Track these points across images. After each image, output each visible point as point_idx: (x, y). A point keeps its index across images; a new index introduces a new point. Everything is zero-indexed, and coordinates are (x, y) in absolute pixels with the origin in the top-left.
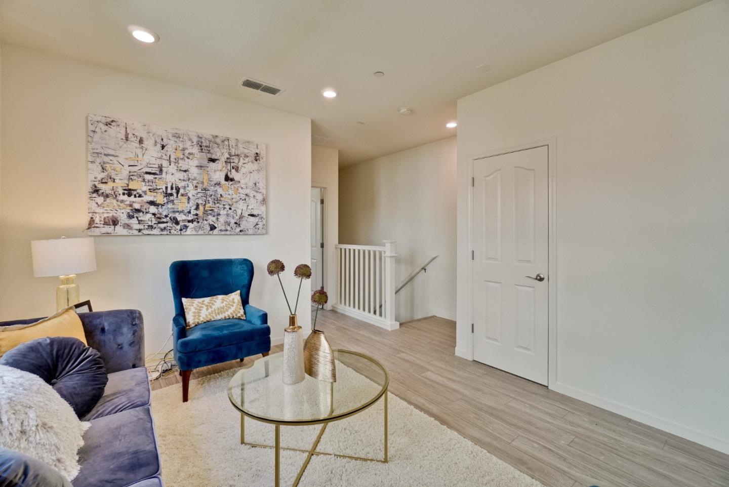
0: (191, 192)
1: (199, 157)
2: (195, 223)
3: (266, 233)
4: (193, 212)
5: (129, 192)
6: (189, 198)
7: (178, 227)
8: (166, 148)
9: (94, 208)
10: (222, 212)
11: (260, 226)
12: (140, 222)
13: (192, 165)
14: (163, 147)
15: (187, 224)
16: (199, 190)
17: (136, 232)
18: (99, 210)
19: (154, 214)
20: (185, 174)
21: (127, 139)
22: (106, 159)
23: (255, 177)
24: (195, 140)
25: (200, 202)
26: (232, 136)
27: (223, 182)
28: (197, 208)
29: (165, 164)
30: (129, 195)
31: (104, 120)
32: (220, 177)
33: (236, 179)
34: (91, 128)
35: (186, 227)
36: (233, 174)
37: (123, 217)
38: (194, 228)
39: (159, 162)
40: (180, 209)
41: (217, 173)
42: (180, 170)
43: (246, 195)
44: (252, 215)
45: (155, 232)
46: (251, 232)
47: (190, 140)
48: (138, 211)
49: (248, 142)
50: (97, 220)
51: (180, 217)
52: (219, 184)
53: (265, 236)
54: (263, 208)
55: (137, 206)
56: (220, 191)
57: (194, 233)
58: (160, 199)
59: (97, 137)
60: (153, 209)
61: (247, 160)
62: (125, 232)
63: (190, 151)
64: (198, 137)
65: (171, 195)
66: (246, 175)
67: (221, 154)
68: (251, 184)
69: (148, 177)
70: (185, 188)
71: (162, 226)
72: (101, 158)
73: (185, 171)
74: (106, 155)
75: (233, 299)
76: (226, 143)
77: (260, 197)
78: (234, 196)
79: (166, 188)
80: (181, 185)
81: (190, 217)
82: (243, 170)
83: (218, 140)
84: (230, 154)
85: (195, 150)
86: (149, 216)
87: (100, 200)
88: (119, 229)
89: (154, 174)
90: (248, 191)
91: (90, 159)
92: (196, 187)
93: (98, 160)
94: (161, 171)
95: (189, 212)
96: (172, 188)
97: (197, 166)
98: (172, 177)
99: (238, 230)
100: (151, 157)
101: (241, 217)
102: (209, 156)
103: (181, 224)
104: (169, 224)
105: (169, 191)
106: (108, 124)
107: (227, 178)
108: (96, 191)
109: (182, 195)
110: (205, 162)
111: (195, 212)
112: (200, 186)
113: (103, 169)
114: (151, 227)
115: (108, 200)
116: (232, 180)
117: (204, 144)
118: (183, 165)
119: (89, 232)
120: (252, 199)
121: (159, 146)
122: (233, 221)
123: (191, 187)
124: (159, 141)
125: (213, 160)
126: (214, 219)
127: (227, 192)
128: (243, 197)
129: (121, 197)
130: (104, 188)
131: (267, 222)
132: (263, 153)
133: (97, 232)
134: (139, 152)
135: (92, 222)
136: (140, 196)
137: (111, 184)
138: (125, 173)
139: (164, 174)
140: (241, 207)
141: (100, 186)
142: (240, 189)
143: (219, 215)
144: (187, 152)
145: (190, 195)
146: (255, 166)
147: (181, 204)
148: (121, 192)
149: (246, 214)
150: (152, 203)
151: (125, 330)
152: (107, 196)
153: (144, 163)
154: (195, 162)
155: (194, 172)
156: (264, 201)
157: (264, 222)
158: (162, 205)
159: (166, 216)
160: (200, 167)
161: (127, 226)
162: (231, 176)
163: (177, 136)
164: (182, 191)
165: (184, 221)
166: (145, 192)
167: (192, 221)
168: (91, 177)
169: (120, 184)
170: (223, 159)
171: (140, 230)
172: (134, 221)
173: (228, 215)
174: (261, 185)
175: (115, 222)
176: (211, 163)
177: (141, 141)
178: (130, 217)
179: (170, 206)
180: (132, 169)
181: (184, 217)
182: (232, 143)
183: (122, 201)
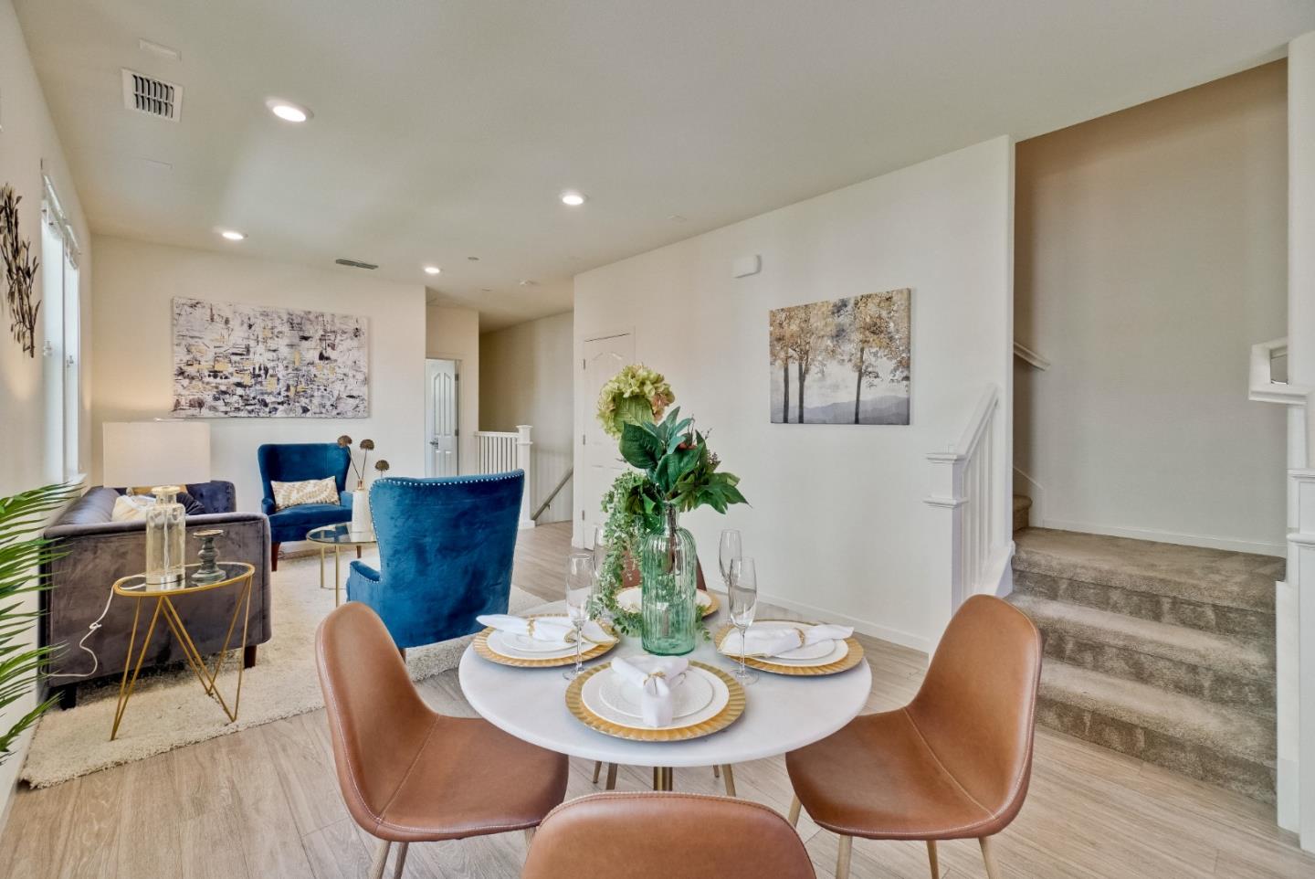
0: (281, 372)
1: (289, 336)
2: (285, 405)
3: (369, 416)
4: (284, 393)
5: (215, 374)
6: (279, 379)
7: (267, 410)
8: (253, 328)
9: (181, 390)
10: (316, 394)
11: (361, 407)
12: (226, 404)
13: (281, 344)
14: (250, 326)
15: (276, 406)
16: (290, 371)
17: (223, 415)
18: (184, 392)
19: (241, 396)
20: (274, 354)
21: (212, 320)
22: (192, 341)
23: (355, 354)
24: (285, 317)
25: (291, 383)
26: (327, 309)
27: (317, 361)
28: (288, 389)
29: (252, 343)
30: (215, 377)
31: (189, 302)
32: (314, 356)
33: (332, 357)
34: (177, 311)
35: (276, 409)
36: (329, 353)
37: (208, 399)
38: (285, 411)
39: (246, 342)
40: (269, 391)
41: (310, 352)
42: (270, 350)
43: (345, 375)
44: (351, 397)
45: (242, 414)
46: (350, 414)
47: (279, 317)
48: (224, 393)
49: (346, 317)
50: (183, 402)
51: (269, 399)
52: (312, 364)
53: (368, 420)
54: (365, 389)
55: (223, 388)
56: (313, 371)
57: (284, 415)
58: (247, 380)
59: (182, 320)
60: (240, 391)
61: (345, 336)
62: (211, 414)
63: (280, 328)
64: (289, 314)
65: (259, 376)
66: (344, 353)
67: (315, 331)
68: (350, 363)
69: (235, 358)
70: (274, 368)
71: (249, 408)
72: (187, 340)
73: (274, 351)
74: (192, 337)
75: (327, 484)
76: (320, 319)
77: (360, 377)
78: (330, 376)
79: (254, 369)
80: (269, 365)
81: (281, 399)
82: (340, 348)
83: (311, 317)
84: (325, 331)
85: (286, 328)
86: (236, 398)
87: (185, 382)
88: (205, 412)
89: (241, 355)
90: (346, 371)
91: (176, 342)
92: (287, 367)
93: (184, 343)
94: (248, 351)
95: (279, 394)
96: (260, 369)
97: (288, 345)
98: (260, 357)
99: (335, 412)
100: (238, 337)
101: (339, 398)
102: (301, 334)
103: (271, 406)
104: (257, 407)
105: (257, 372)
106: (193, 306)
107: (322, 357)
108: (182, 373)
109: (272, 376)
110: (296, 340)
111: (286, 394)
112: (291, 366)
113: (189, 351)
114: (238, 409)
115: (194, 382)
116: (328, 358)
117: (295, 322)
118: (273, 344)
119: (175, 414)
120: (351, 380)
121: (246, 326)
122: (328, 404)
123: (281, 368)
124: (246, 320)
125: (306, 338)
126: (307, 401)
127: (321, 370)
128: (342, 376)
129: (207, 379)
130: (191, 370)
131: (369, 404)
132: (363, 326)
133: (183, 413)
134: (225, 333)
135: (178, 404)
136: (226, 378)
137: (196, 366)
138: (211, 355)
139: (251, 356)
140: (338, 388)
141: (185, 368)
142: (337, 369)
143: (312, 396)
144: (276, 331)
145: (280, 376)
146: (355, 343)
147: (269, 385)
148: (207, 374)
149: (344, 396)
150: (239, 385)
151: (220, 496)
152: (193, 378)
153: (231, 344)
154: (286, 341)
155: (284, 351)
156: (366, 381)
157: (366, 404)
158: (250, 387)
159: (254, 398)
160: (291, 346)
161: (214, 408)
162: (326, 355)
163: (265, 314)
164: (270, 372)
165: (273, 403)
166: (232, 374)
167: (282, 403)
168: (177, 360)
169: (205, 366)
170: (318, 336)
171: (226, 413)
172: (220, 403)
173: (323, 396)
174: (363, 364)
175: (201, 404)
176: (304, 341)
177: (227, 322)
178: (216, 399)
179: (258, 387)
180: (218, 350)
181: (274, 399)
182: (328, 318)
183: (208, 383)
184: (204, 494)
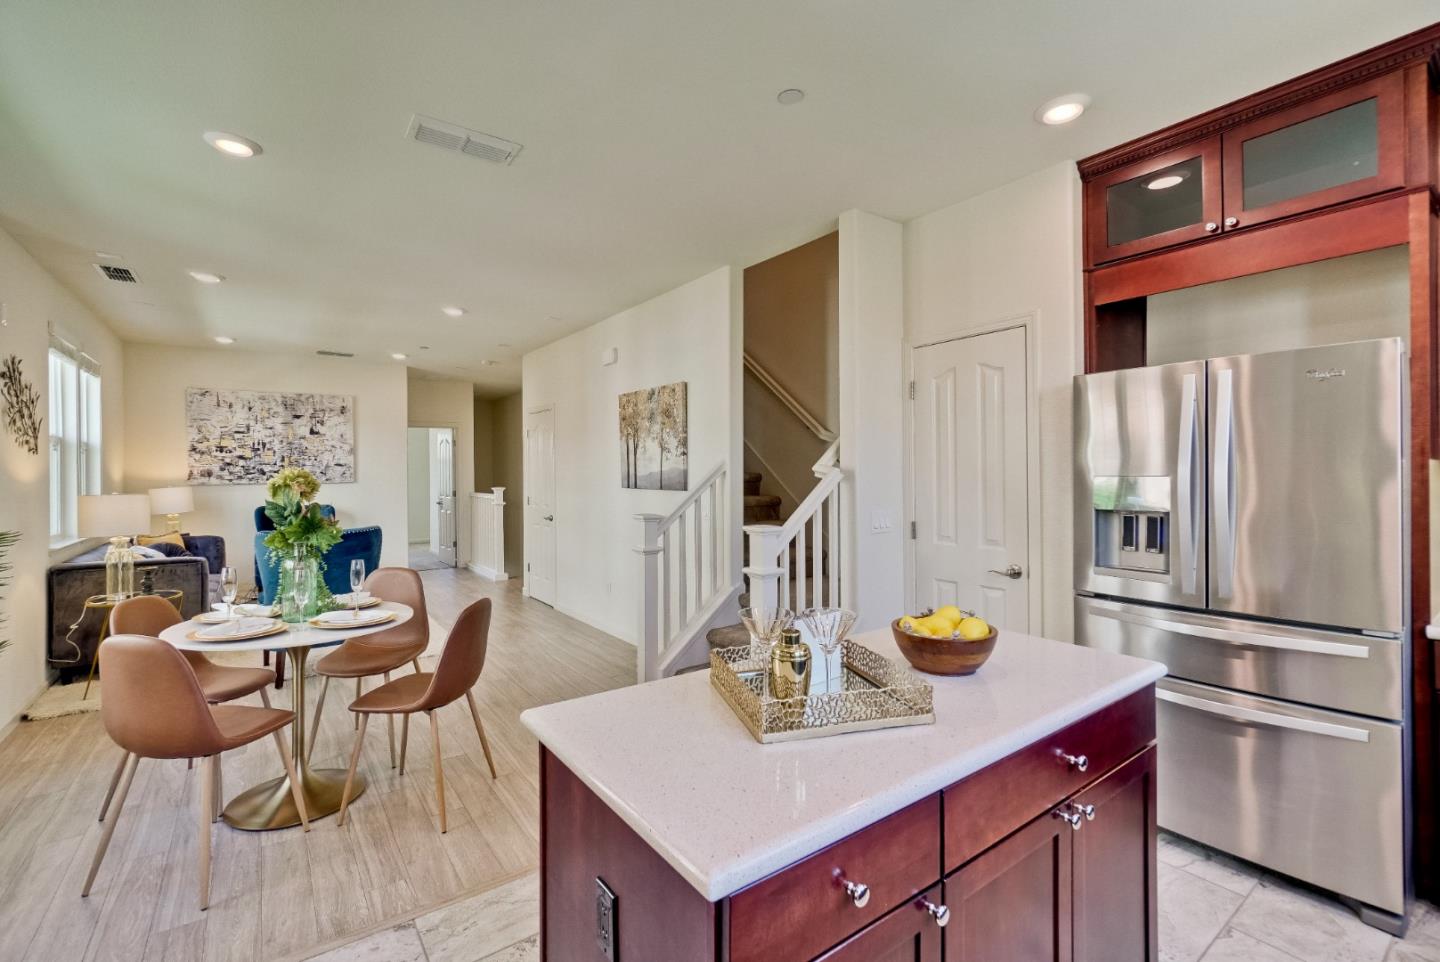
0: (277, 446)
1: (283, 415)
3: (355, 481)
4: (279, 463)
5: (221, 449)
6: (274, 452)
7: (265, 477)
8: (252, 410)
9: (193, 463)
10: (307, 463)
11: (348, 473)
12: (231, 473)
13: (277, 423)
14: (250, 409)
15: (273, 474)
16: (284, 444)
17: (228, 482)
18: (198, 465)
19: (243, 467)
20: (270, 431)
21: (219, 405)
22: (202, 423)
23: (342, 429)
24: (280, 400)
25: (285, 454)
26: (316, 391)
27: (308, 435)
28: (283, 460)
29: (252, 423)
30: (221, 451)
31: (200, 392)
32: (305, 431)
33: (321, 431)
34: (190, 399)
36: (318, 428)
37: (215, 468)
39: (247, 422)
40: (266, 462)
41: (302, 428)
42: (266, 428)
43: (333, 446)
44: (340, 465)
45: (243, 481)
46: (337, 480)
47: (275, 400)
48: (229, 464)
49: (333, 397)
50: (195, 472)
51: (267, 469)
52: (304, 438)
53: (355, 484)
54: (351, 458)
55: (228, 460)
56: (305, 443)
58: (248, 453)
59: (194, 406)
60: (242, 463)
61: (332, 414)
62: (218, 482)
63: (275, 409)
64: (283, 397)
65: (258, 449)
66: (332, 428)
67: (306, 410)
68: (337, 436)
69: (237, 436)
70: (270, 443)
71: (250, 476)
72: (198, 423)
73: (271, 428)
74: (202, 420)
76: (311, 400)
77: (347, 448)
78: (320, 448)
79: (254, 444)
80: (266, 440)
81: (276, 468)
82: (328, 424)
83: (303, 398)
84: (315, 411)
85: (281, 409)
86: (238, 469)
87: (197, 456)
88: (213, 480)
89: (242, 433)
90: (334, 443)
91: (189, 424)
92: (282, 441)
93: (195, 425)
94: (248, 430)
95: (275, 464)
96: (259, 444)
97: (282, 423)
98: (259, 434)
99: (324, 479)
100: (240, 418)
101: (327, 467)
102: (294, 413)
103: (268, 474)
104: (256, 475)
105: (256, 447)
106: (203, 395)
107: (312, 432)
108: (194, 449)
109: (269, 449)
110: (290, 419)
111: (282, 463)
112: (285, 440)
113: (199, 431)
114: (240, 477)
115: (204, 457)
116: (317, 433)
117: (289, 403)
118: (269, 423)
119: (189, 483)
120: (338, 451)
121: (246, 409)
122: (318, 471)
123: (276, 442)
124: (246, 403)
125: (298, 417)
127: (312, 444)
128: (329, 448)
129: (215, 453)
130: (200, 447)
131: (355, 472)
132: (349, 404)
133: (195, 482)
134: (229, 415)
135: (191, 473)
136: (231, 452)
137: (206, 444)
138: (217, 433)
139: (251, 433)
140: (327, 458)
141: (196, 445)
142: (326, 442)
143: (304, 465)
144: (272, 412)
145: (276, 449)
146: (341, 419)
147: (267, 457)
148: (214, 449)
149: (332, 464)
150: (241, 457)
151: (211, 548)
152: (203, 453)
153: (234, 424)
154: (281, 420)
155: (279, 428)
156: (353, 451)
157: (352, 471)
158: (250, 459)
159: (254, 468)
160: (285, 423)
161: (220, 477)
162: (315, 430)
163: (263, 398)
164: (268, 446)
165: (270, 471)
166: (235, 449)
168: (190, 439)
169: (213, 443)
170: (308, 415)
171: (231, 480)
172: (226, 473)
173: (313, 465)
174: (349, 436)
175: (209, 474)
176: (296, 420)
177: (230, 406)
178: (222, 469)
179: (257, 459)
180: (223, 430)
181: (270, 468)
182: (317, 399)
183: (216, 457)
184: (199, 546)
